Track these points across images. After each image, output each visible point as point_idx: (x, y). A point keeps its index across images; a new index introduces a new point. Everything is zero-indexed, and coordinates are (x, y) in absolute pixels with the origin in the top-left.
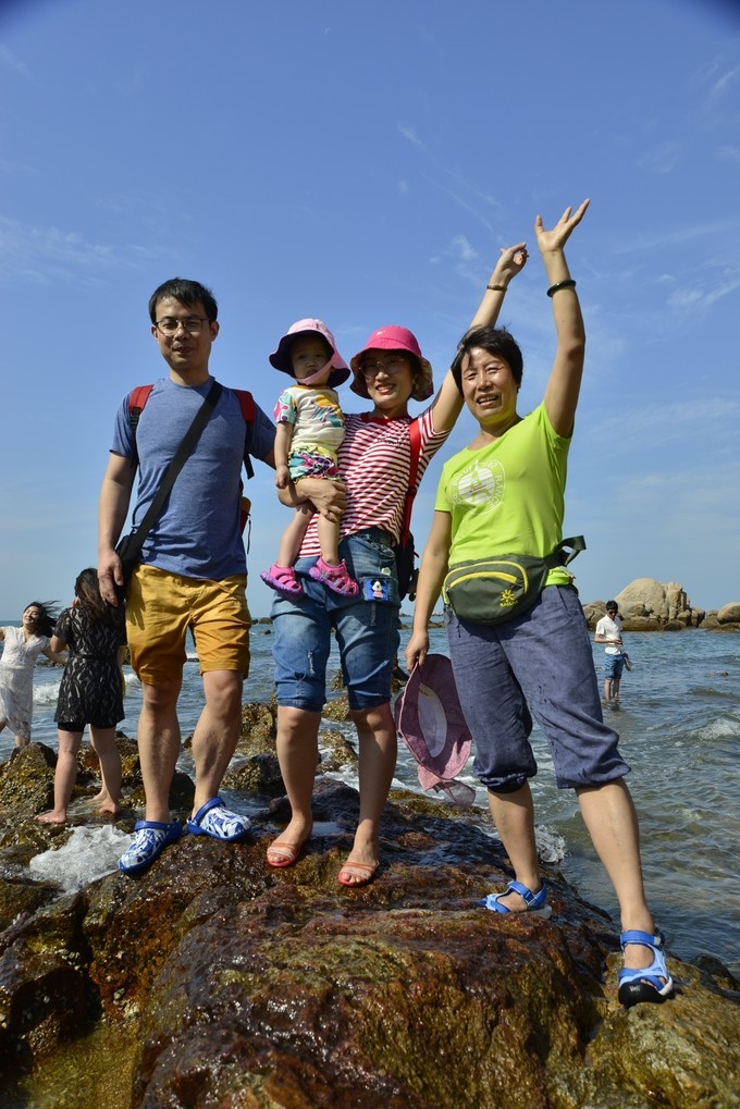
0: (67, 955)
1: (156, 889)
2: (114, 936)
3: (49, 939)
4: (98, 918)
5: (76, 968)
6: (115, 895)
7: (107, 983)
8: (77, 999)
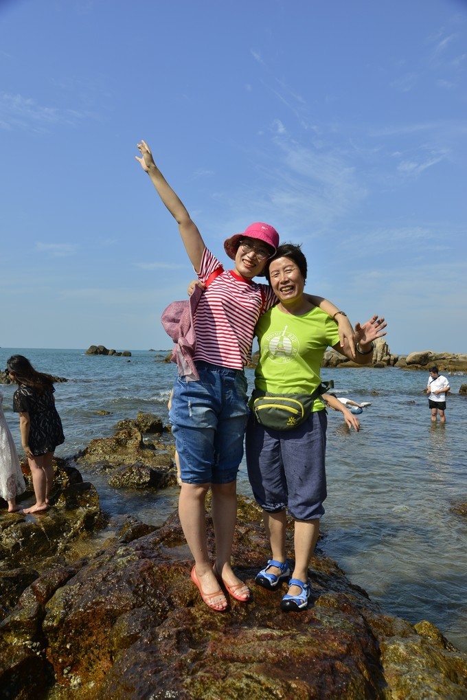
0: (31, 645)
1: (93, 604)
2: (64, 633)
3: (19, 634)
4: (53, 621)
5: (38, 653)
6: (65, 606)
7: (59, 663)
8: (39, 676)
